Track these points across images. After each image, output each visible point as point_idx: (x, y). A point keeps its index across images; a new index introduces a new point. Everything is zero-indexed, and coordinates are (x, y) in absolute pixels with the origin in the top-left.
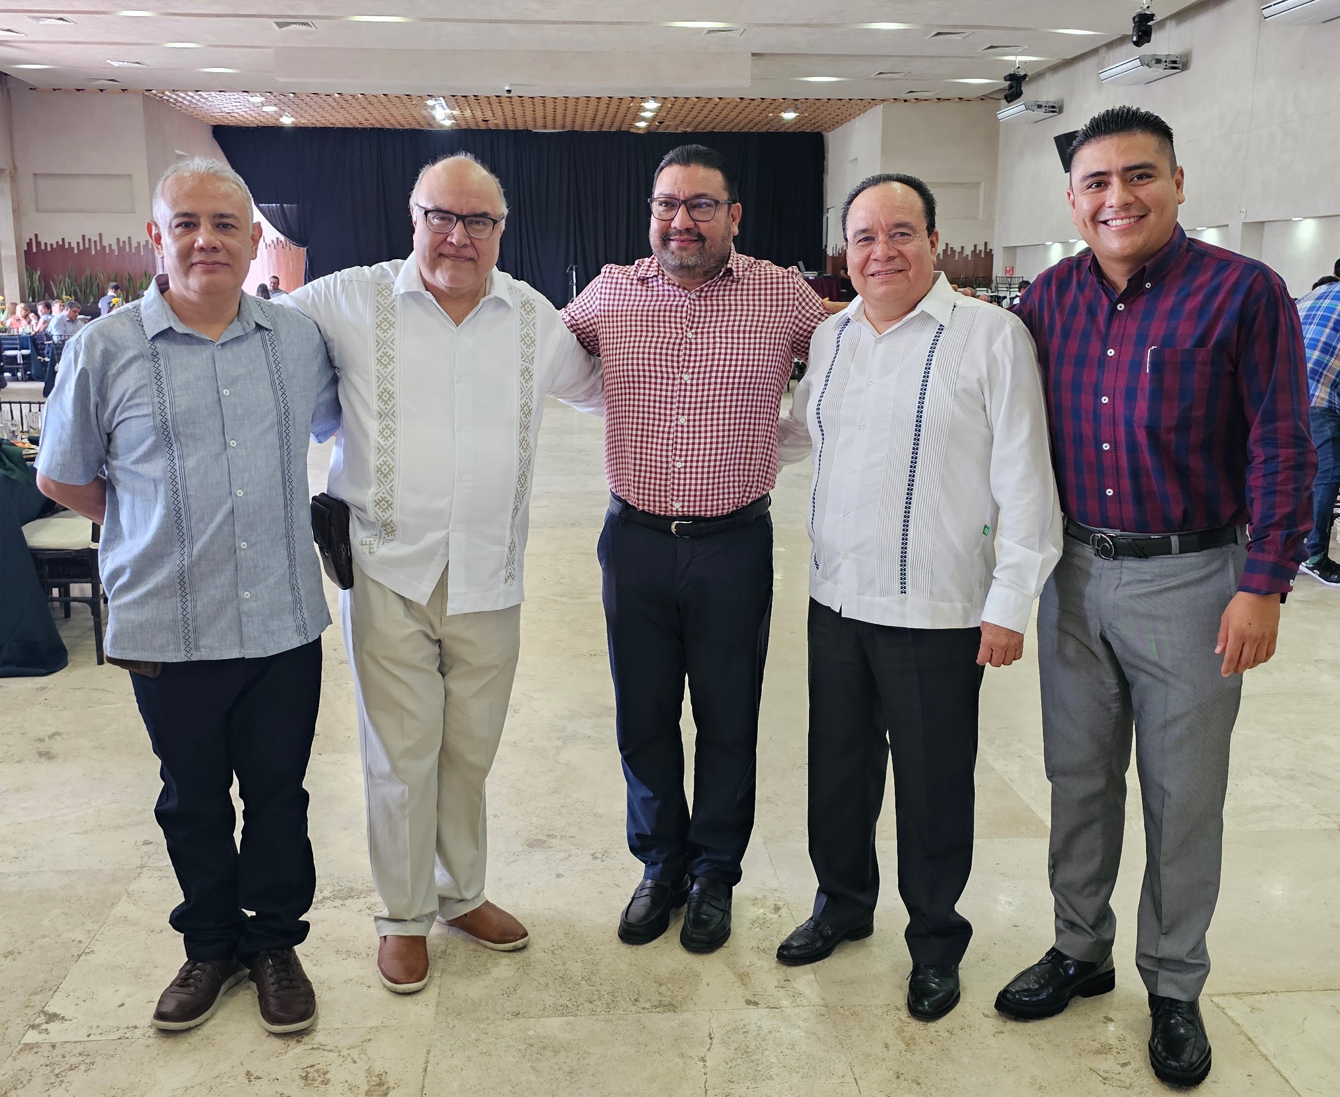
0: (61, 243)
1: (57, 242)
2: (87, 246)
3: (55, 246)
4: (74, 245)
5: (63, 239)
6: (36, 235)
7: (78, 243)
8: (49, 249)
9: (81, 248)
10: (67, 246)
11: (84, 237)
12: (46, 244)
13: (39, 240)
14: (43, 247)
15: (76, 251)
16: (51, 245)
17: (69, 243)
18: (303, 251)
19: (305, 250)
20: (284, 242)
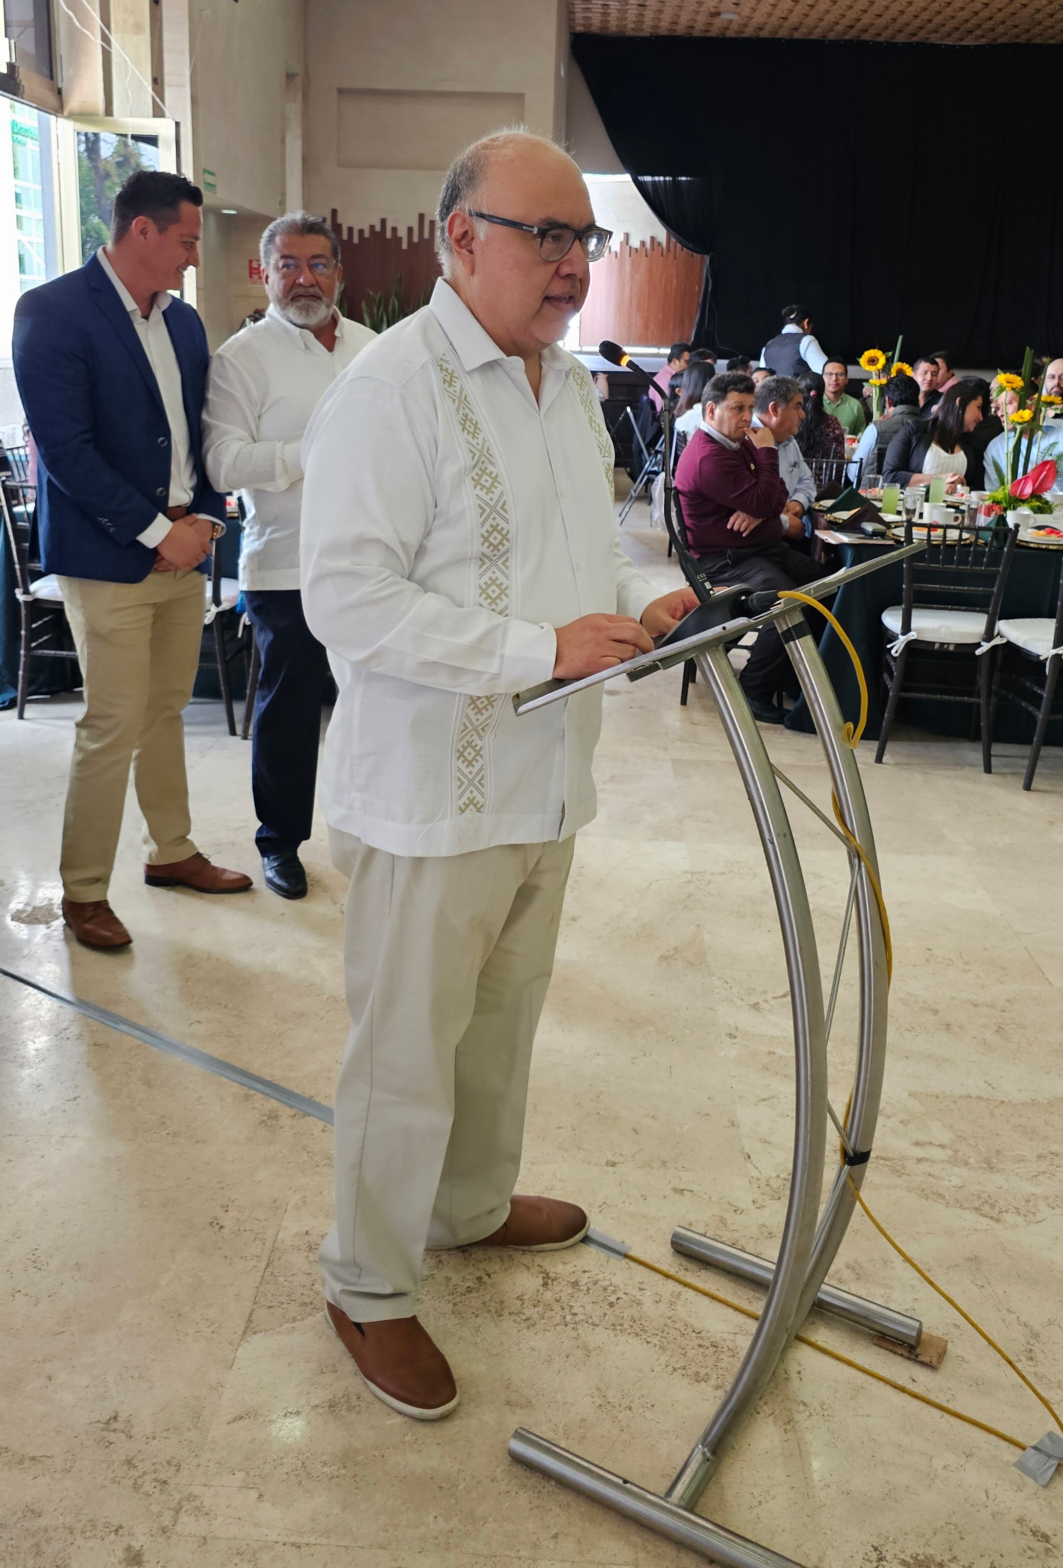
0: (378, 228)
1: (372, 227)
2: (426, 235)
3: (367, 234)
4: (402, 233)
5: (383, 222)
6: (334, 212)
7: (410, 230)
8: (356, 240)
9: (415, 239)
10: (389, 235)
11: (421, 217)
12: (350, 230)
13: (340, 220)
14: (345, 236)
15: (405, 246)
16: (361, 232)
17: (394, 230)
18: (702, 261)
19: (707, 259)
20: (664, 245)
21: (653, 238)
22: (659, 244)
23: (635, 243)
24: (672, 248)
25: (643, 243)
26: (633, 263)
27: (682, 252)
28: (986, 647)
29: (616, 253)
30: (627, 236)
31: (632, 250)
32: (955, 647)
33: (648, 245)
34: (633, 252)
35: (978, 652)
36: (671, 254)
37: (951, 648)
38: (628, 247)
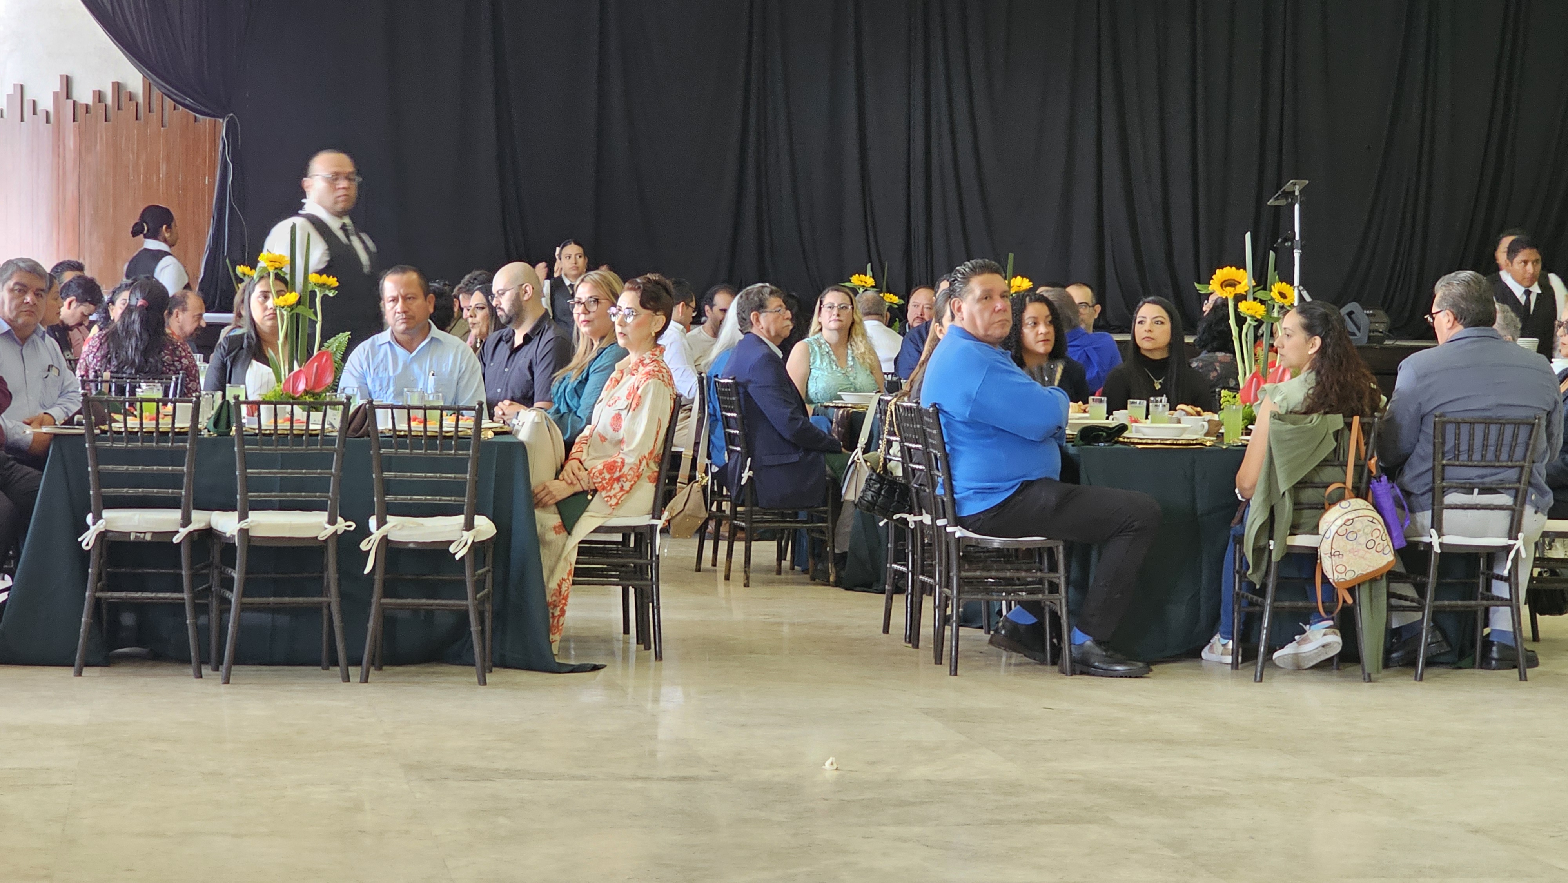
18: (215, 128)
19: (223, 124)
20: (141, 100)
21: (118, 87)
22: (131, 97)
23: (84, 95)
24: (156, 104)
25: (99, 96)
26: (81, 135)
27: (177, 115)
28: (184, 532)
29: (47, 112)
30: (67, 82)
31: (78, 108)
32: (152, 537)
33: (109, 99)
34: (81, 112)
35: (176, 539)
36: (155, 116)
37: (148, 537)
38: (70, 102)
